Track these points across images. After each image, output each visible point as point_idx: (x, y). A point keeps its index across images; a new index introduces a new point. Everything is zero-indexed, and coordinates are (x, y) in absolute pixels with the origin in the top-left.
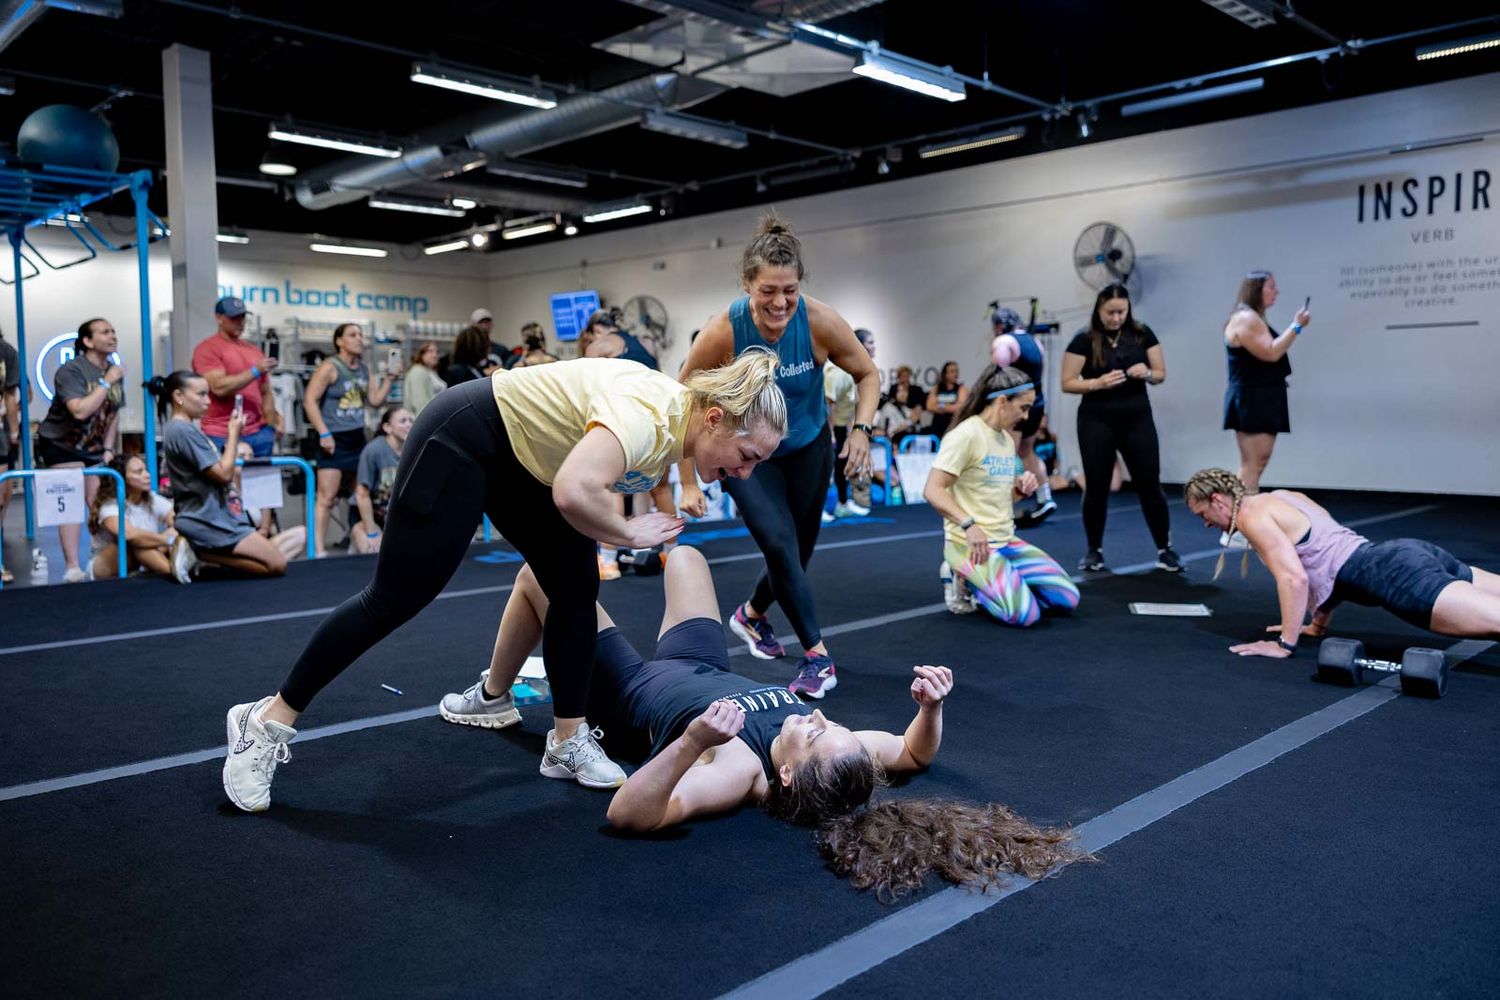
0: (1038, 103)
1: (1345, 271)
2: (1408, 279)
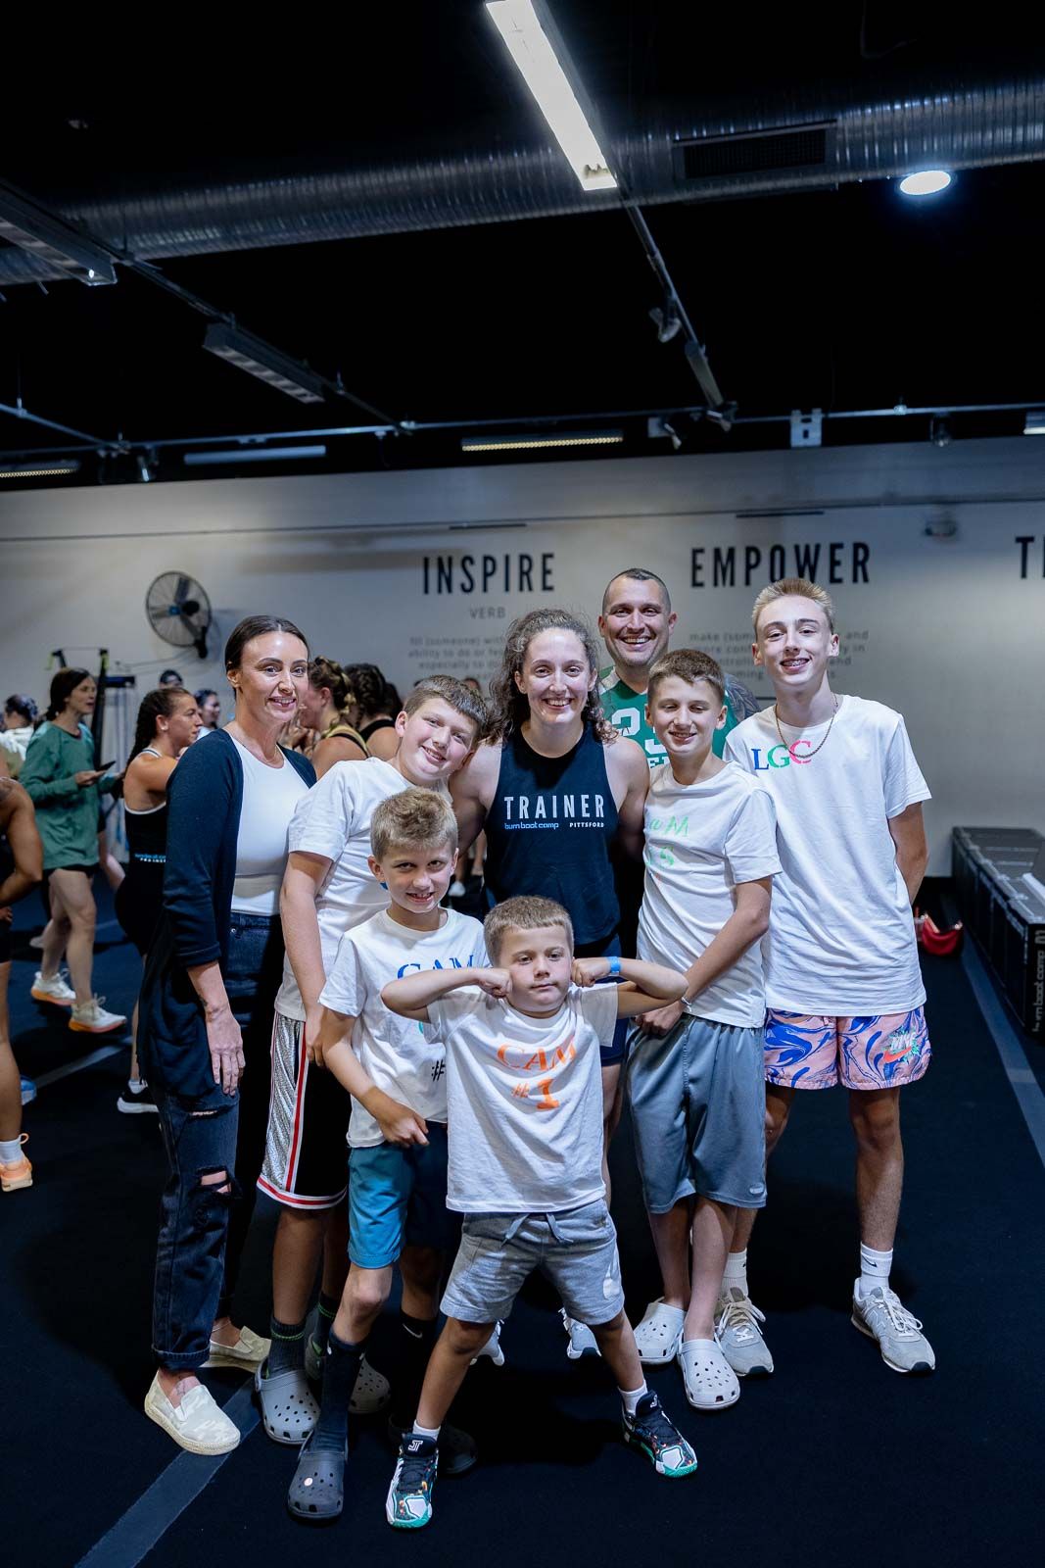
0: (90, 438)
1: (415, 641)
2: (467, 653)
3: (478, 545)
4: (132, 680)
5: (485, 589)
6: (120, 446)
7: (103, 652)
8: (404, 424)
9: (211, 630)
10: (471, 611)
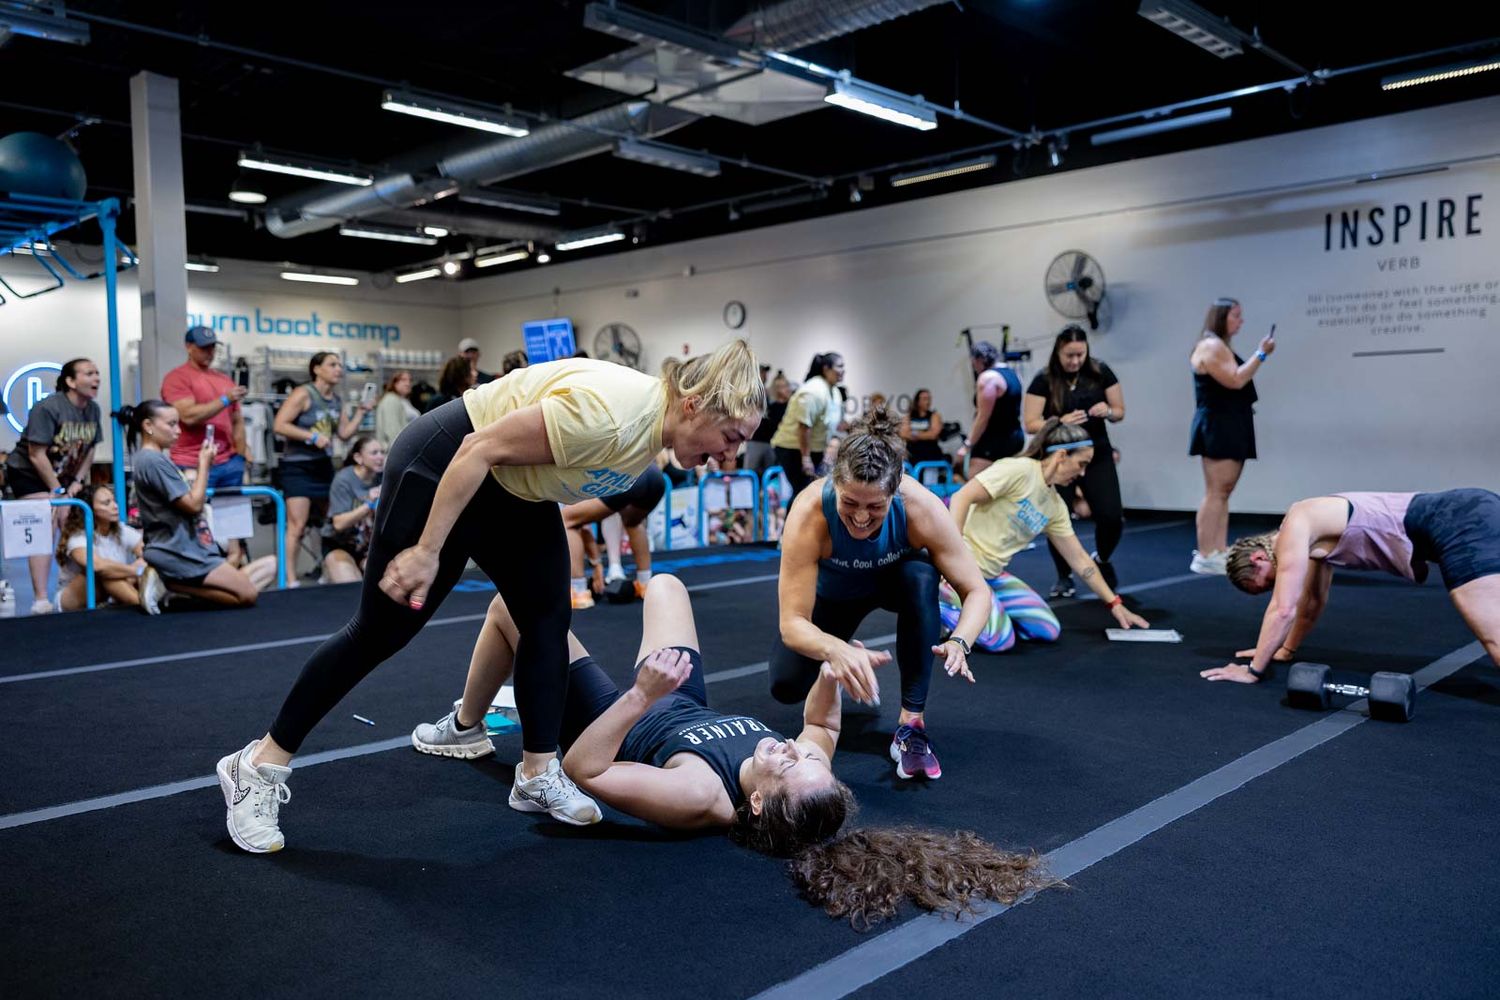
0: (1009, 132)
1: (1313, 299)
2: (1374, 307)
3: (1388, 196)
4: (1028, 353)
5: (1396, 239)
6: (1034, 138)
7: (1005, 328)
8: (1317, 73)
9: (1104, 305)
10: (1379, 264)
